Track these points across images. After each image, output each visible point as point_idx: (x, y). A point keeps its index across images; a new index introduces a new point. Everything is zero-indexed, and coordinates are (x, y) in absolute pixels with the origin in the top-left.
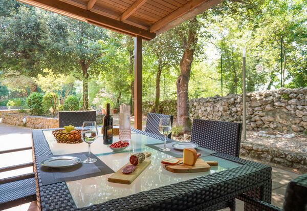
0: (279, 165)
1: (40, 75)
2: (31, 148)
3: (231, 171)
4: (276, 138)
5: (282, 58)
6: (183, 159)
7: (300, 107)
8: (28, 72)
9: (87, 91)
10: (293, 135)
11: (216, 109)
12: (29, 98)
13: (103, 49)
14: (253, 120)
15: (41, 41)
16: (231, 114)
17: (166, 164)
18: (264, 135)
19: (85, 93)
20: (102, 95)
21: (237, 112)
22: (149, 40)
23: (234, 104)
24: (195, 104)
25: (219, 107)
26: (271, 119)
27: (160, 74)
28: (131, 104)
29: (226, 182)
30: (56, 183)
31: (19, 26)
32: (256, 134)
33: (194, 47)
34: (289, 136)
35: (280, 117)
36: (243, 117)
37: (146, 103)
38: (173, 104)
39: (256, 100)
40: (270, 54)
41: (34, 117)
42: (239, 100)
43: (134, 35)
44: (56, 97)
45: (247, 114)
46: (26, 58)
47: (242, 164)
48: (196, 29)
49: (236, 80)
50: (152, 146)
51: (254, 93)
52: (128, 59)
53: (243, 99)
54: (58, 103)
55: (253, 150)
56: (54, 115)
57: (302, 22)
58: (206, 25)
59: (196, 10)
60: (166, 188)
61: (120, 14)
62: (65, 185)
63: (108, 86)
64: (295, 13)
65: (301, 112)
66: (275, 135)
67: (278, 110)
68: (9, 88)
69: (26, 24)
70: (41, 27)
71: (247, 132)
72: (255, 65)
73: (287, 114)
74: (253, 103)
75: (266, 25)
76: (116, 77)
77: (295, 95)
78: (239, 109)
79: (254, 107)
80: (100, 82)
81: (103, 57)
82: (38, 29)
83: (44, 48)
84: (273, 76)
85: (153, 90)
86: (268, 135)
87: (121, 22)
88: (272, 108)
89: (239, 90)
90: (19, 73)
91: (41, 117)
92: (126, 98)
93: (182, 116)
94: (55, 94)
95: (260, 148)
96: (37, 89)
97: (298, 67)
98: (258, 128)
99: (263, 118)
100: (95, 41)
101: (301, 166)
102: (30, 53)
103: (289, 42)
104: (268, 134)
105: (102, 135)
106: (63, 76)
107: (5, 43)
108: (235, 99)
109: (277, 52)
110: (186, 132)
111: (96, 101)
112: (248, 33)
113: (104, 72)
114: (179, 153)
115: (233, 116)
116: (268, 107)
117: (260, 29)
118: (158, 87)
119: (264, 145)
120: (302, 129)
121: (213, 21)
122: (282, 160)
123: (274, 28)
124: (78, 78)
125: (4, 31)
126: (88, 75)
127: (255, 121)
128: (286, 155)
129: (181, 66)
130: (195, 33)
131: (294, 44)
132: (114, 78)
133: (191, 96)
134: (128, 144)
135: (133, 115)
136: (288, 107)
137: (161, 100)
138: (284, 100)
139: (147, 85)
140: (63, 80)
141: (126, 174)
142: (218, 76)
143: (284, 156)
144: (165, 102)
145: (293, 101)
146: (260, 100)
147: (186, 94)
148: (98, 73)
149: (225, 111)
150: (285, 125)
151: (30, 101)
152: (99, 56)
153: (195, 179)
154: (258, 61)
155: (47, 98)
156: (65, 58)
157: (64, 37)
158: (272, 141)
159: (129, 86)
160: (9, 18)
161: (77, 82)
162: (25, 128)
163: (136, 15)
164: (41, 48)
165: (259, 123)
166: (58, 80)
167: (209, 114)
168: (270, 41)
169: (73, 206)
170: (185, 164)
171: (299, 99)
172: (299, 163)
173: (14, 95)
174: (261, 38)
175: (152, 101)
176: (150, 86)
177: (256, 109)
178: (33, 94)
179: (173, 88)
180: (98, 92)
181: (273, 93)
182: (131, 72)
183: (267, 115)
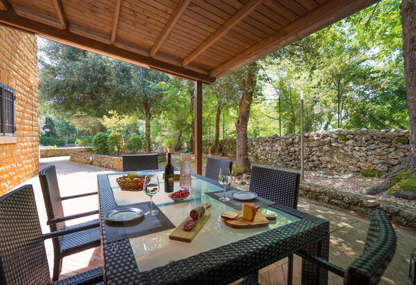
0: (336, 207)
1: (105, 116)
2: (96, 193)
3: (289, 227)
4: (333, 178)
5: (339, 99)
6: (242, 212)
7: (357, 148)
8: (95, 112)
9: (149, 130)
10: (350, 175)
11: (275, 149)
12: (95, 137)
13: (165, 90)
14: (310, 159)
15: (107, 84)
16: (288, 154)
17: (226, 219)
18: (322, 175)
19: (148, 133)
20: (164, 133)
21: (295, 151)
22: (209, 84)
23: (292, 144)
24: (254, 143)
25: (278, 147)
26: (328, 159)
27: (220, 113)
28: (192, 142)
29: (284, 241)
30: (120, 241)
31: (86, 69)
32: (314, 175)
33: (253, 89)
34: (346, 177)
35: (337, 157)
36: (301, 157)
37: (206, 141)
38: (233, 143)
39: (314, 140)
40: (328, 95)
41: (100, 156)
42: (296, 140)
43: (194, 80)
44: (120, 136)
45: (305, 154)
46: (93, 99)
47: (300, 218)
48: (254, 72)
49: (294, 120)
50: (211, 195)
51: (312, 133)
52: (189, 99)
53: (301, 139)
54: (122, 143)
55: (310, 191)
56: (118, 154)
57: (358, 63)
58: (264, 67)
59: (255, 56)
60: (225, 247)
61: (181, 60)
62: (128, 242)
63: (169, 125)
64: (351, 54)
65: (358, 153)
66: (333, 175)
67: (335, 151)
68: (77, 128)
69: (93, 67)
70: (106, 70)
71: (305, 172)
72: (313, 106)
73: (345, 155)
74: (310, 143)
75: (323, 67)
76: (177, 116)
77: (352, 136)
78: (297, 149)
79: (312, 147)
80: (162, 121)
81: (165, 98)
82: (104, 73)
83: (109, 89)
84: (330, 117)
85: (213, 129)
86: (325, 176)
87: (182, 68)
88: (329, 149)
89: (297, 129)
90: (86, 114)
91: (107, 156)
92: (187, 136)
93: (241, 156)
94: (119, 134)
95: (318, 189)
96: (103, 129)
97: (355, 108)
98: (316, 167)
99: (320, 159)
100: (157, 83)
101: (358, 208)
102: (97, 95)
103: (346, 83)
104: (326, 174)
105: (164, 181)
106: (126, 117)
107: (73, 85)
108: (293, 140)
109: (334, 93)
110: (245, 172)
111: (158, 139)
112: (306, 74)
113: (165, 112)
114: (238, 204)
115: (291, 156)
116: (326, 148)
117: (317, 70)
118: (217, 127)
119: (321, 186)
120: (359, 169)
121: (271, 63)
122: (340, 202)
123: (331, 70)
124: (141, 118)
125: (73, 75)
126: (150, 116)
127: (313, 161)
128: (343, 197)
129: (240, 107)
130: (254, 76)
131: (351, 84)
132: (175, 118)
133: (250, 135)
134: (188, 193)
135: (194, 153)
136: (346, 148)
137: (221, 139)
138: (341, 141)
139: (207, 124)
140: (127, 120)
141: (187, 231)
142: (276, 115)
143: (341, 198)
144: (224, 141)
145: (350, 142)
146: (317, 140)
147: (245, 135)
148: (160, 112)
149: (283, 150)
150: (342, 166)
151: (96, 141)
152: (161, 96)
153: (254, 237)
154: (316, 102)
155: (112, 138)
156: (129, 99)
157: (128, 79)
158: (329, 182)
159: (189, 124)
160: (77, 62)
161: (141, 121)
162: (91, 166)
163: (197, 61)
164: (107, 90)
165: (317, 162)
166: (123, 121)
167: (267, 153)
168: (328, 82)
169: (136, 269)
170: (244, 219)
171: (356, 140)
172: (356, 205)
173: (81, 133)
174: (319, 80)
175: (212, 139)
176: (210, 125)
177: (314, 149)
178: (98, 134)
179: (232, 127)
180: (160, 130)
181: (330, 133)
182: (191, 112)
183: (325, 155)
